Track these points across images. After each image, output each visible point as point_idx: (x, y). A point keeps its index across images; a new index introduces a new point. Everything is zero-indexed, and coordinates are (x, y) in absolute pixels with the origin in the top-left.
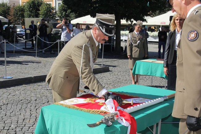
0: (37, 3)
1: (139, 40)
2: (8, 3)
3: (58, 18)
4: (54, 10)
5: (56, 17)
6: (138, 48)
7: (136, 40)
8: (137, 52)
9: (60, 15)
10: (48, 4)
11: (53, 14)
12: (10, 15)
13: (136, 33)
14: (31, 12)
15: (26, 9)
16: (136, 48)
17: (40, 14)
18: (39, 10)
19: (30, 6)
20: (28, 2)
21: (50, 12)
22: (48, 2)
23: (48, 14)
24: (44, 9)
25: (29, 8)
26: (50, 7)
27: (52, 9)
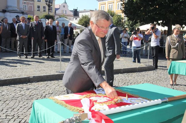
1: (177, 43)
2: (89, 15)
3: (126, 26)
4: (123, 20)
5: (125, 25)
6: (177, 50)
7: (175, 43)
8: (176, 53)
9: (128, 24)
10: (119, 15)
11: (123, 23)
13: (175, 36)
16: (175, 50)
21: (120, 21)
22: (118, 14)
23: (118, 23)
24: (116, 19)
26: (120, 18)
27: (122, 19)
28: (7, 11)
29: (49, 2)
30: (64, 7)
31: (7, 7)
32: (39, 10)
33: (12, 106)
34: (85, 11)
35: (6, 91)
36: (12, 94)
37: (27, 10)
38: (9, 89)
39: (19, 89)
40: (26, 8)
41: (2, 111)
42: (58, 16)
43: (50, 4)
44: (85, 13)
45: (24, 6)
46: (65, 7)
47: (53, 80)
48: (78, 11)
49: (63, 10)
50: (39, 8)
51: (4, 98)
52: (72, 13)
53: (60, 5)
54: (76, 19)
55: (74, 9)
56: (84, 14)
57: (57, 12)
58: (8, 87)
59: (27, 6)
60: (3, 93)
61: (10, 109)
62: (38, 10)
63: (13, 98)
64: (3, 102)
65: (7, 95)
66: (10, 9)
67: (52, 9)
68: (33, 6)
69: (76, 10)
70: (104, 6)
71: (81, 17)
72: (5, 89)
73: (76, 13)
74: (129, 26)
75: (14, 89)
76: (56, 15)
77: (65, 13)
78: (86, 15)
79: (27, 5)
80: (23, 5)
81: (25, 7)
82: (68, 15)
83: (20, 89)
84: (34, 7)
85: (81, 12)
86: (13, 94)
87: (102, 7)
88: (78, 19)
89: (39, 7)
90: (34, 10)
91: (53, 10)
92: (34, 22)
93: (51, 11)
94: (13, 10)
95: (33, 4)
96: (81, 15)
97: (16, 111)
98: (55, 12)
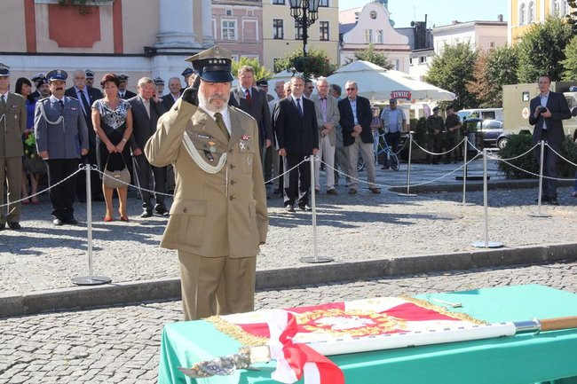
0: (559, 35)
12: (475, 80)
14: (538, 64)
15: (524, 56)
17: (565, 69)
19: (536, 47)
20: (528, 36)
25: (532, 54)
28: (158, 51)
29: (304, 9)
30: (374, 16)
31: (160, 36)
32: (280, 36)
33: (144, 363)
34: (457, 27)
35: (131, 321)
36: (148, 331)
37: (236, 38)
38: (141, 316)
39: (170, 315)
40: (233, 30)
41: (110, 376)
42: (351, 55)
43: (309, 15)
44: (455, 36)
45: (225, 24)
46: (378, 16)
47: (287, 287)
48: (427, 28)
49: (371, 31)
50: (282, 26)
51: (123, 340)
52: (405, 41)
53: (360, 10)
54: (422, 60)
55: (413, 24)
56: (452, 40)
57: (346, 37)
58: (140, 309)
59: (236, 25)
60: (122, 327)
61: (137, 372)
62: (276, 37)
63: (150, 342)
64: (117, 353)
65: (134, 331)
66: (169, 42)
67: (327, 28)
68: (257, 21)
69: (422, 25)
71: (439, 54)
72: (131, 314)
73: (421, 37)
75: (158, 313)
76: (344, 49)
77: (376, 39)
78: (461, 42)
79: (236, 21)
80: (222, 20)
81: (228, 28)
82: (388, 47)
83: (175, 314)
84: (261, 24)
85: (442, 32)
86: (152, 330)
87: (523, 6)
88: (430, 60)
89: (278, 24)
90: (262, 38)
91: (334, 33)
92: (239, 90)
93: (326, 35)
94: (179, 45)
95: (259, 16)
96: (439, 43)
97: (150, 377)
98: (341, 39)
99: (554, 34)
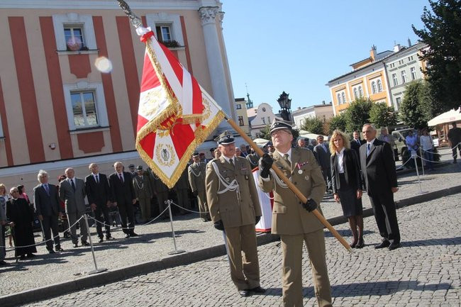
0: (364, 107)
9: (405, 117)
10: (381, 104)
15: (348, 119)
18: (369, 117)
19: (354, 114)
20: (348, 109)
21: (387, 115)
23: (384, 119)
24: (377, 114)
25: (352, 118)
26: (386, 109)
27: (389, 111)
30: (264, 110)
42: (258, 131)
44: (308, 114)
46: (266, 110)
49: (264, 118)
56: (308, 116)
57: (252, 123)
67: (242, 119)
70: (343, 93)
74: (407, 121)
76: (253, 129)
77: (267, 121)
87: (339, 95)
91: (246, 122)
93: (242, 123)
98: (250, 124)
99: (362, 106)
